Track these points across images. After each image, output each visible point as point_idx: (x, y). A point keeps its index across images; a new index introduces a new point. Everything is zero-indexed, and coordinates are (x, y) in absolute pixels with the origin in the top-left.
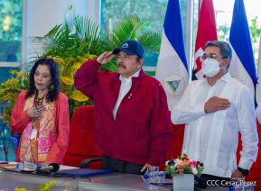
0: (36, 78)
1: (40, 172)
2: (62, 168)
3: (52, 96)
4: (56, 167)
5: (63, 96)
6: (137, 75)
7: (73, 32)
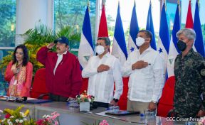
0: (16, 55)
1: (17, 101)
2: (29, 99)
3: (25, 63)
4: (26, 98)
5: (30, 64)
6: (65, 53)
7: (39, 32)
